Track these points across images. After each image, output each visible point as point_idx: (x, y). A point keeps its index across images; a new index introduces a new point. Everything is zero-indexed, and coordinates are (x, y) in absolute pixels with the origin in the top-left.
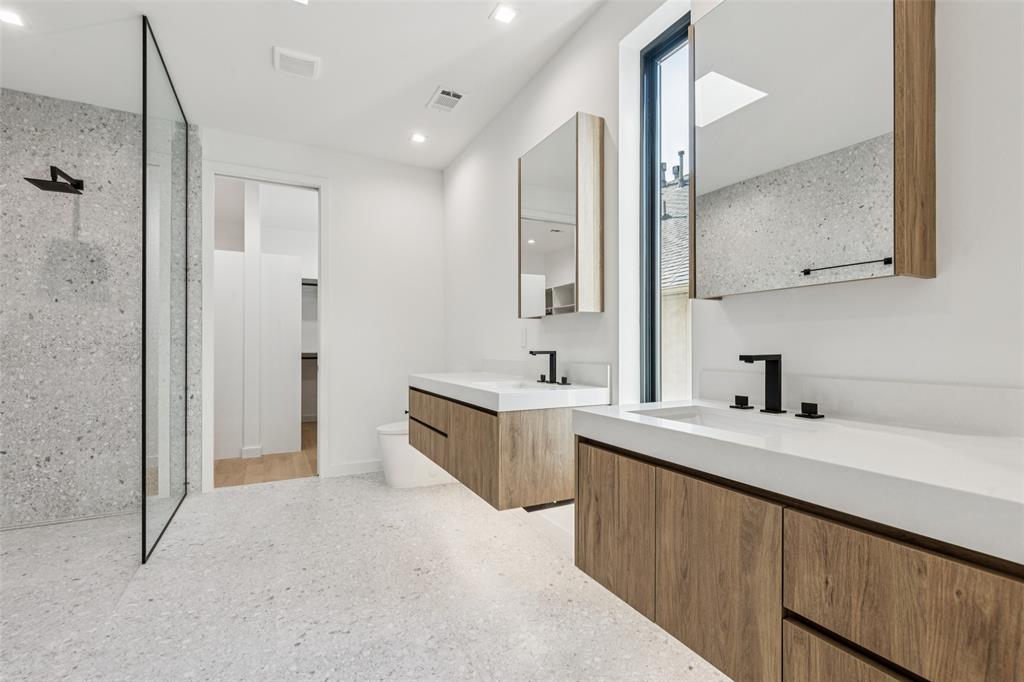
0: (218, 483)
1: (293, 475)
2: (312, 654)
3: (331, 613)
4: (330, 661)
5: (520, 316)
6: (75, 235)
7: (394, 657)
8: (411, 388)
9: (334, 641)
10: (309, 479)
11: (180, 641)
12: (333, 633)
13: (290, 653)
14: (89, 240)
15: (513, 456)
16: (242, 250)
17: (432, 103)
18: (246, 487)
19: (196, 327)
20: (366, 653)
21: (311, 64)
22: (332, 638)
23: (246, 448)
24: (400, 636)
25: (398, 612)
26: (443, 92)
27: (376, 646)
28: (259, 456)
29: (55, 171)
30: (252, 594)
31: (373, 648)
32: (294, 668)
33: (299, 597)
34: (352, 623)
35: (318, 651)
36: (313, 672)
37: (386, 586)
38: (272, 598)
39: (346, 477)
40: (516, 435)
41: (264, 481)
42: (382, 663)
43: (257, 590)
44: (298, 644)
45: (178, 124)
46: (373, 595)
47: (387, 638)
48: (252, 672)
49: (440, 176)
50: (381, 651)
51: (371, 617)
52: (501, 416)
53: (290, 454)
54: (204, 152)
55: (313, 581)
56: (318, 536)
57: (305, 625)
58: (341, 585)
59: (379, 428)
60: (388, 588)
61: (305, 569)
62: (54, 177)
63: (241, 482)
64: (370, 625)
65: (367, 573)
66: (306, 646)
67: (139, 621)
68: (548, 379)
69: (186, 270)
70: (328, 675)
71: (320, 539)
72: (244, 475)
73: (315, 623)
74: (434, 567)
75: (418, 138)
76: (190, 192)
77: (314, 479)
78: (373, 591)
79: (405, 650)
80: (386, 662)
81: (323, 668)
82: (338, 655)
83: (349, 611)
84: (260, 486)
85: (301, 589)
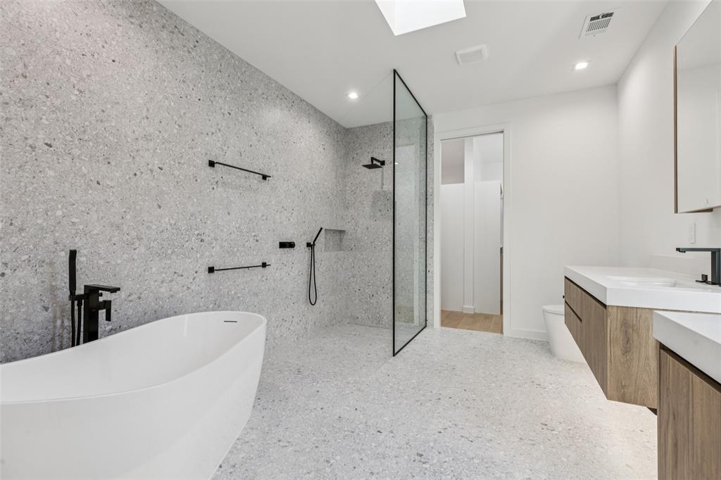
0: (443, 324)
1: (487, 330)
2: (445, 442)
3: (467, 424)
4: (452, 452)
5: (676, 211)
6: (382, 188)
7: (493, 474)
8: (566, 277)
9: (460, 442)
10: (496, 334)
11: (390, 401)
12: (462, 436)
13: (434, 434)
14: (387, 189)
15: (627, 351)
16: (463, 182)
17: (584, 32)
18: (457, 330)
19: (431, 231)
20: (476, 461)
21: (480, 51)
22: (460, 439)
23: (465, 306)
24: (504, 463)
25: (512, 447)
26: (593, 19)
27: (485, 460)
28: (473, 313)
29: (373, 159)
30: (431, 392)
31: (482, 460)
32: (432, 444)
33: (454, 405)
34: (477, 437)
35: (449, 442)
36: (440, 453)
37: (513, 425)
38: (440, 399)
39: (523, 340)
40: (630, 330)
41: (468, 329)
42: (483, 473)
43: (434, 392)
44: (441, 432)
45: (423, 117)
46: (500, 426)
47: (495, 460)
48: (411, 434)
49: (614, 88)
50: (487, 465)
51: (491, 440)
52: (609, 309)
53: (492, 316)
54: (435, 129)
55: (467, 400)
56: (484, 373)
57: (450, 424)
58: (482, 410)
59: (545, 307)
60: (514, 427)
61: (465, 390)
62: (372, 162)
63: (455, 327)
64: (487, 444)
65: (503, 410)
66: (444, 436)
67: (380, 383)
68: (709, 279)
69: (426, 198)
70: (447, 460)
71: (484, 375)
72: (459, 323)
73: (456, 425)
74: (560, 429)
75: (581, 66)
76: (428, 155)
77: (499, 335)
78: (501, 424)
79: (503, 475)
80: (485, 475)
81: (447, 454)
82: (459, 452)
83: (480, 429)
84: (464, 331)
85: (457, 401)
